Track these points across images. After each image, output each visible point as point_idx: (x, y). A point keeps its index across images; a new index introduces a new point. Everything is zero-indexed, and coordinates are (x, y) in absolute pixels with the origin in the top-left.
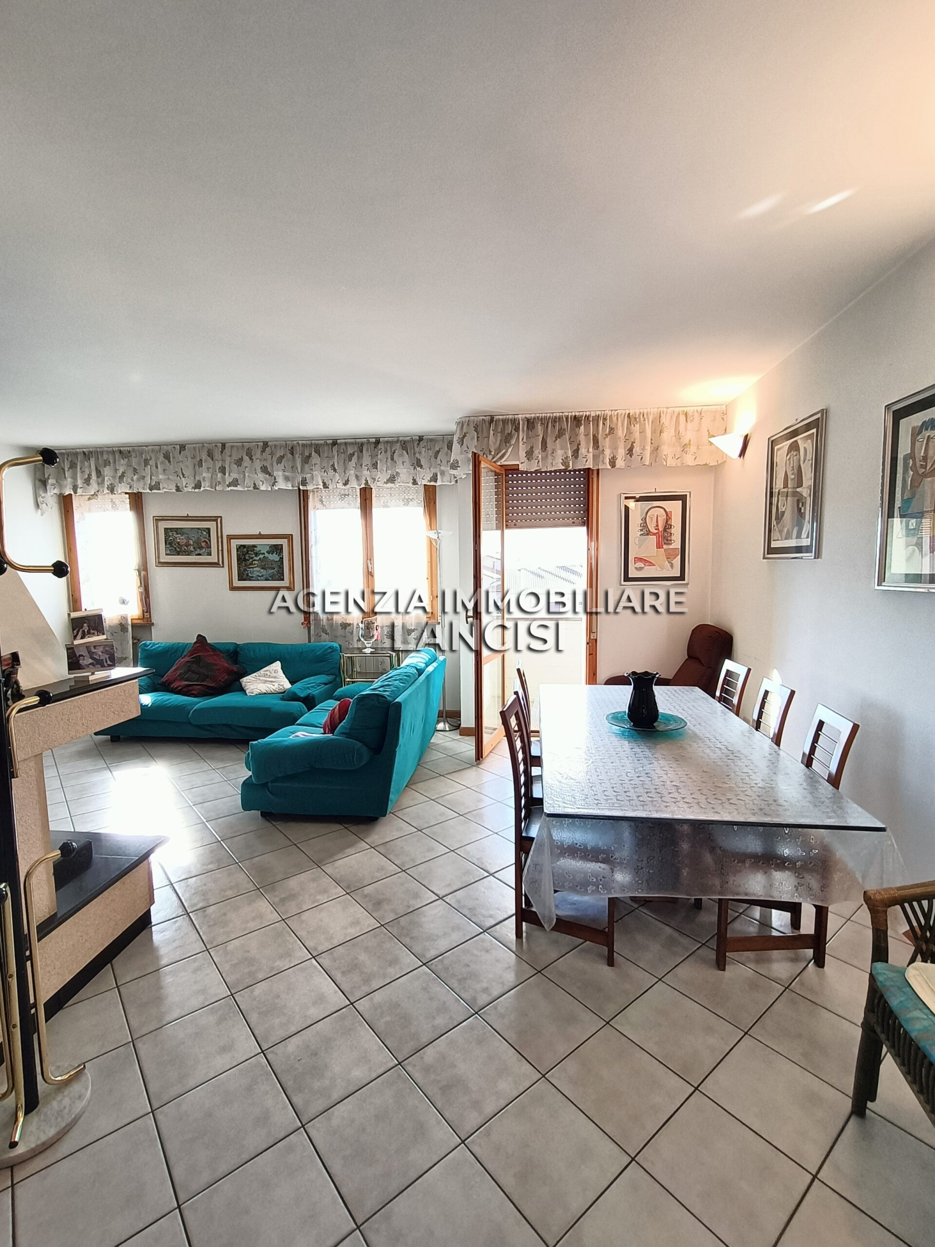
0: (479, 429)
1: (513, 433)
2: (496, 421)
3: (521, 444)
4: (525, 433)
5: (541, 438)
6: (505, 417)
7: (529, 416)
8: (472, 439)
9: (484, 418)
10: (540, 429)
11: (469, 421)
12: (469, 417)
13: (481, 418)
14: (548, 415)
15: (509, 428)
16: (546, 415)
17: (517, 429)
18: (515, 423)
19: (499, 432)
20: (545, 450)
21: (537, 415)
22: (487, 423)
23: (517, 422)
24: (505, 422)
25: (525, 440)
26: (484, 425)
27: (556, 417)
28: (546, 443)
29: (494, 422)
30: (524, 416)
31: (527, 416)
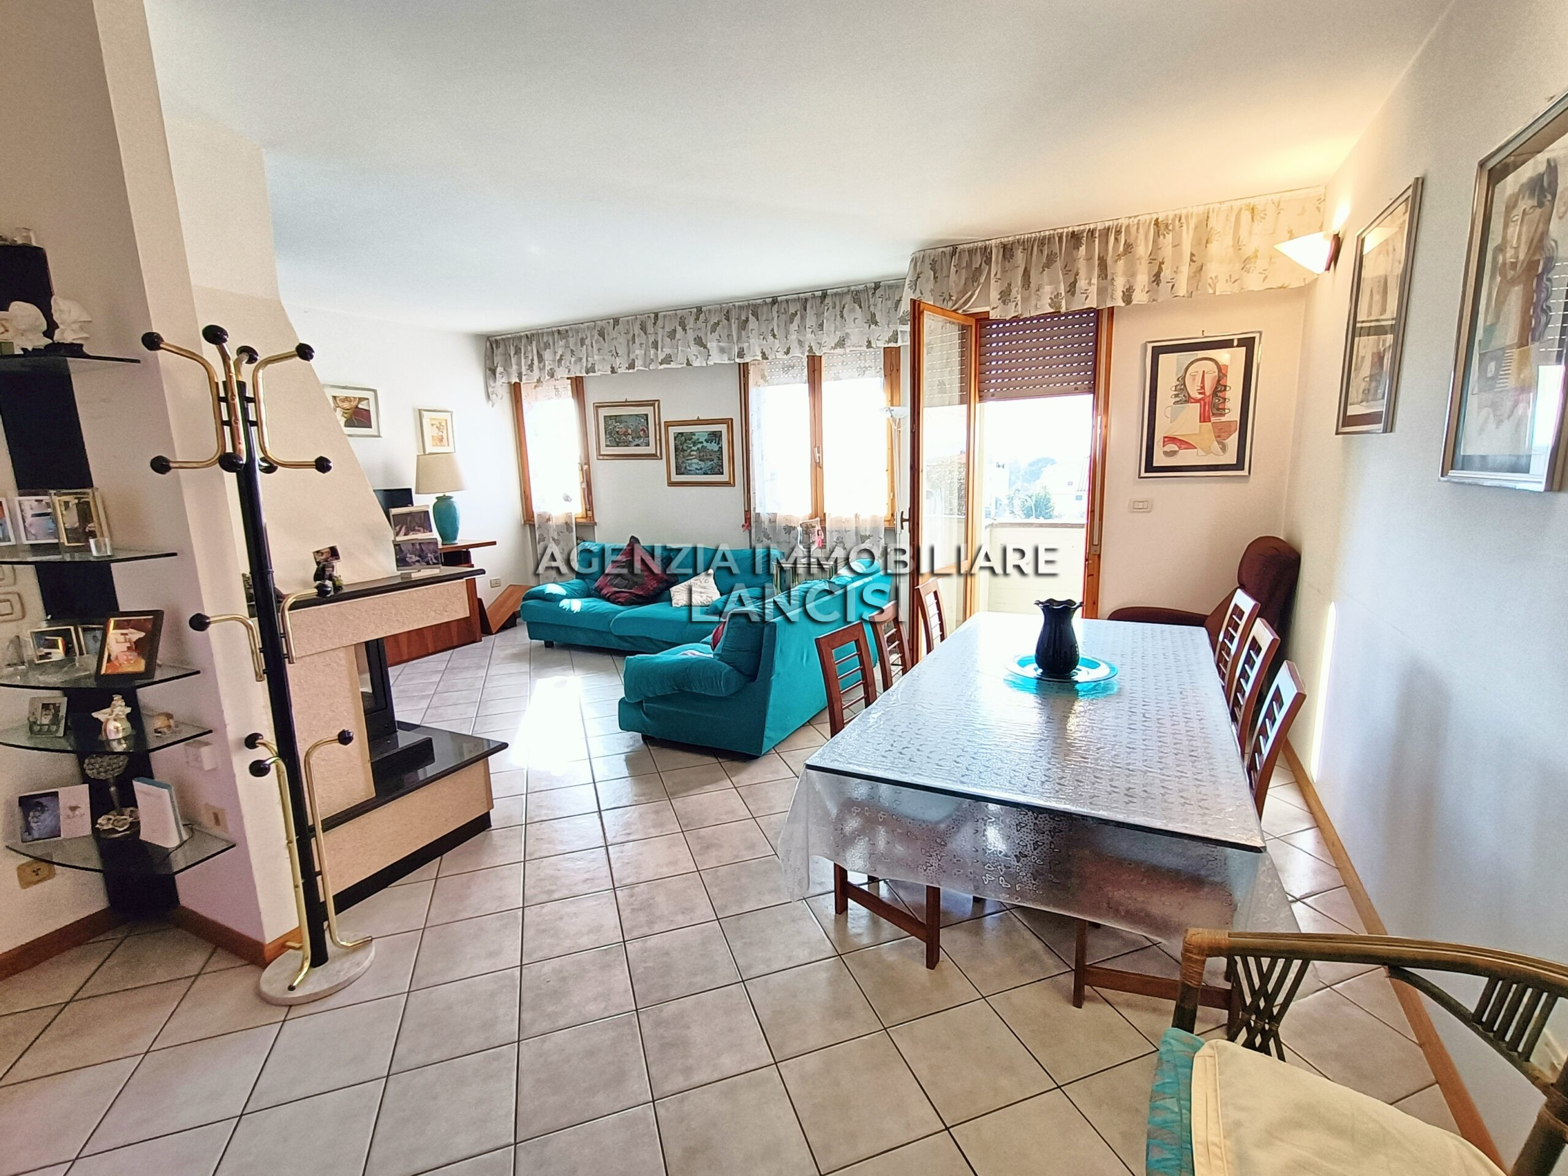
0: (938, 267)
1: (982, 267)
2: (960, 253)
3: (992, 281)
4: (1000, 265)
5: (1021, 271)
6: (971, 245)
7: (1006, 239)
8: (928, 280)
9: (944, 249)
10: (1020, 256)
11: (924, 256)
12: (924, 250)
13: (940, 250)
14: (1033, 235)
15: (978, 260)
16: (1029, 236)
17: (988, 262)
18: (986, 252)
19: (963, 268)
20: (1029, 286)
21: (1017, 237)
22: (948, 257)
23: (989, 250)
24: (971, 252)
25: (998, 276)
26: (944, 259)
27: (1044, 238)
28: (1030, 277)
29: (957, 255)
30: (998, 241)
31: (1003, 240)
